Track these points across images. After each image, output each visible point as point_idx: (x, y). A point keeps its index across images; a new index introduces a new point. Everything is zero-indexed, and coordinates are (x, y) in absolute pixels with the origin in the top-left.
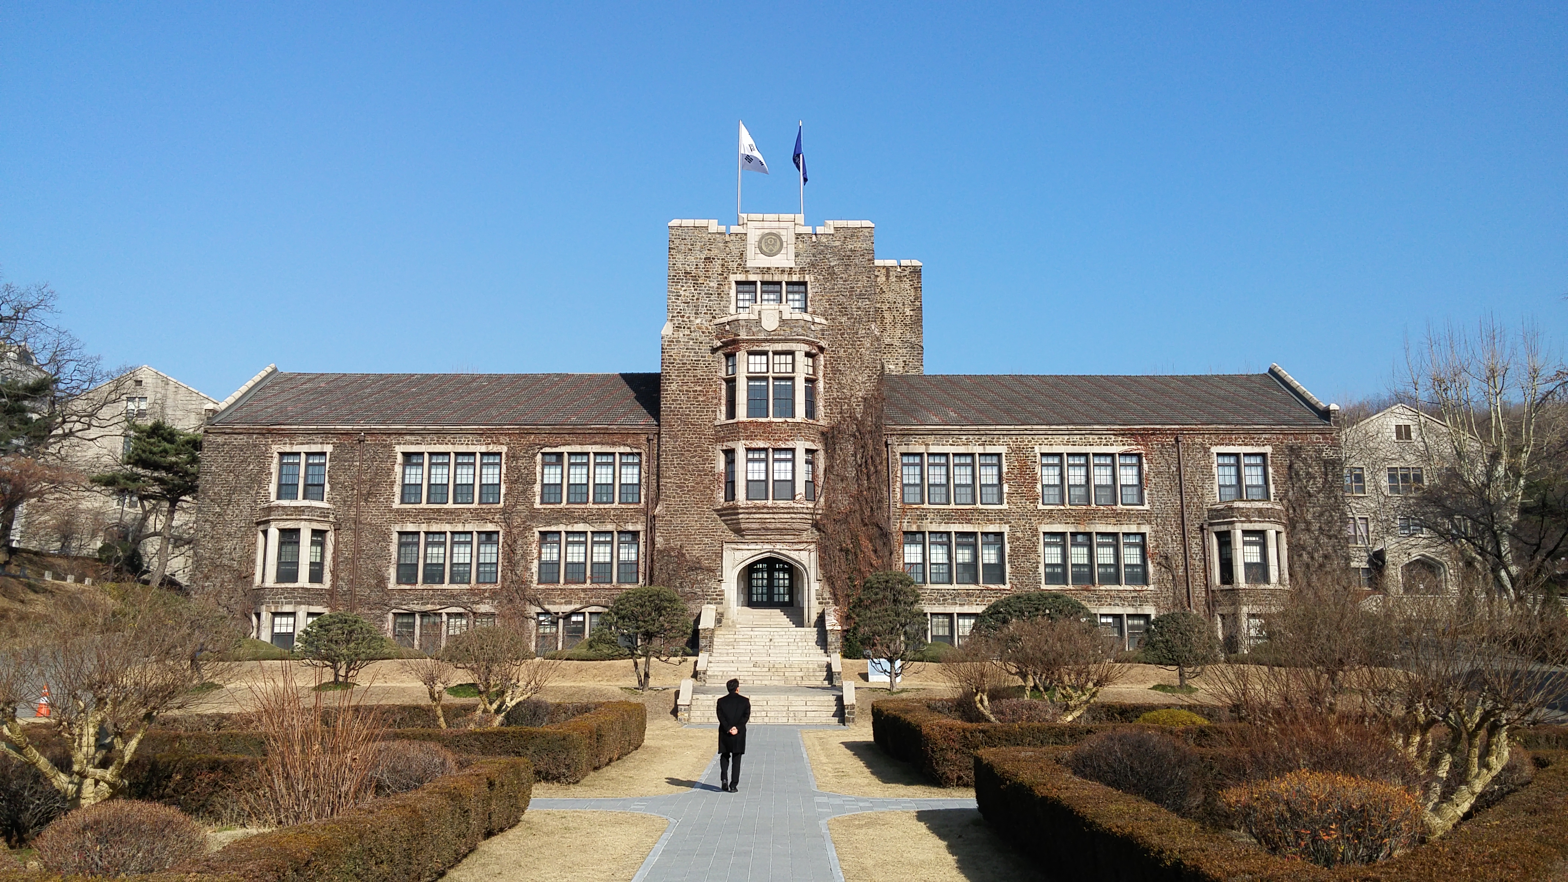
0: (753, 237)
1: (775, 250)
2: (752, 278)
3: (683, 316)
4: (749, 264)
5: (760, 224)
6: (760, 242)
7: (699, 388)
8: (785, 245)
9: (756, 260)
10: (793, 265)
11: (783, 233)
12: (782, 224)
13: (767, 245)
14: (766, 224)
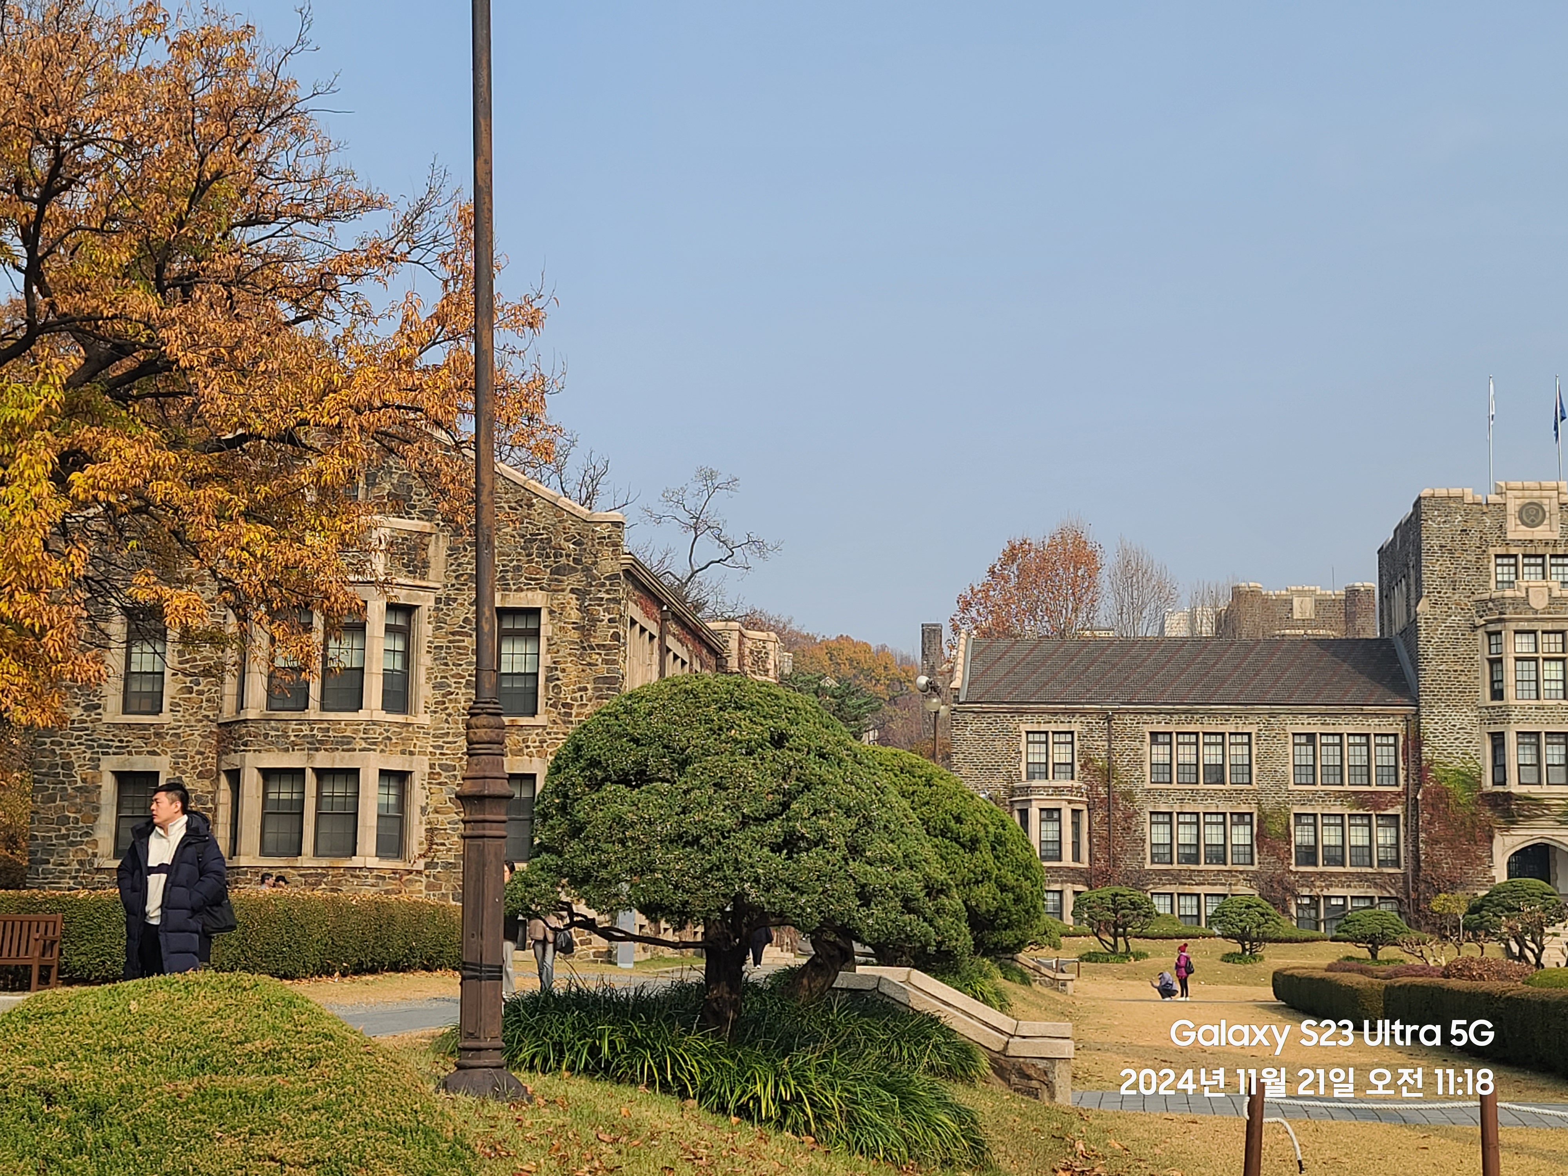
0: (1513, 507)
1: (1537, 521)
2: (1513, 551)
3: (1439, 592)
4: (1510, 536)
5: (1519, 494)
6: (1520, 512)
7: (1462, 668)
8: (1548, 515)
9: (1516, 531)
10: (1557, 538)
11: (1546, 501)
12: (1545, 493)
13: (1528, 517)
14: (1527, 493)
